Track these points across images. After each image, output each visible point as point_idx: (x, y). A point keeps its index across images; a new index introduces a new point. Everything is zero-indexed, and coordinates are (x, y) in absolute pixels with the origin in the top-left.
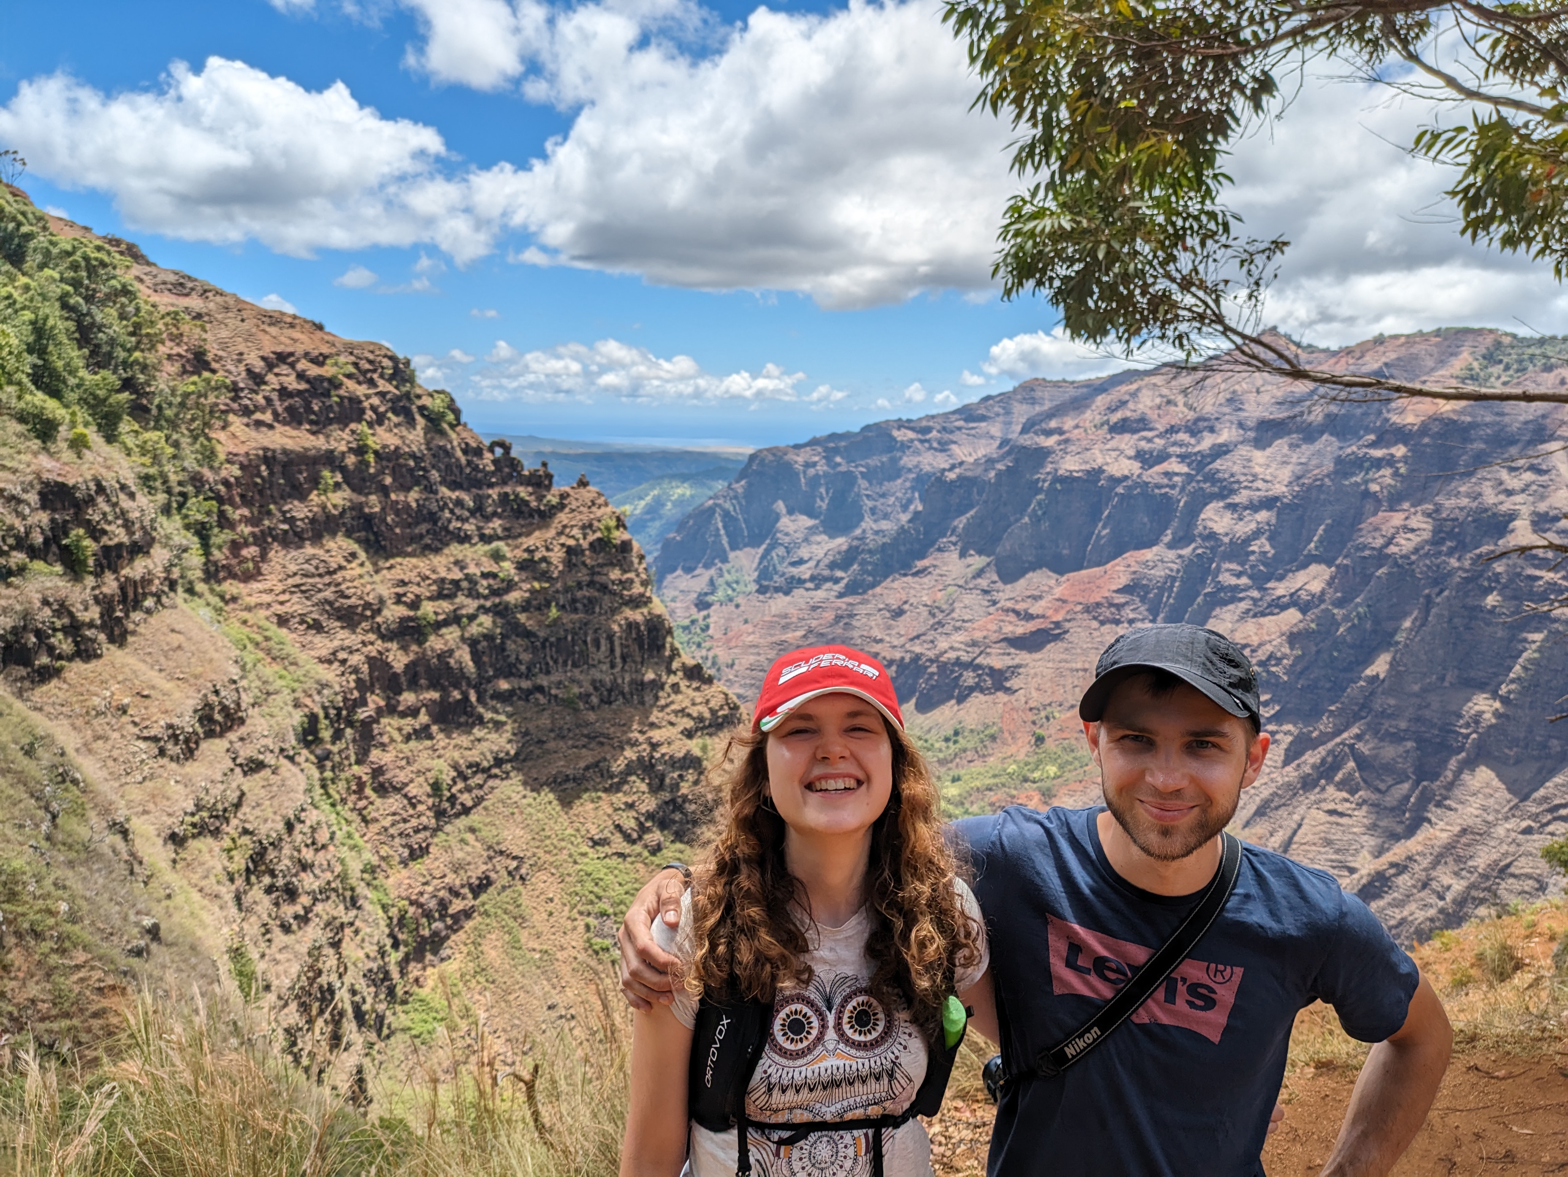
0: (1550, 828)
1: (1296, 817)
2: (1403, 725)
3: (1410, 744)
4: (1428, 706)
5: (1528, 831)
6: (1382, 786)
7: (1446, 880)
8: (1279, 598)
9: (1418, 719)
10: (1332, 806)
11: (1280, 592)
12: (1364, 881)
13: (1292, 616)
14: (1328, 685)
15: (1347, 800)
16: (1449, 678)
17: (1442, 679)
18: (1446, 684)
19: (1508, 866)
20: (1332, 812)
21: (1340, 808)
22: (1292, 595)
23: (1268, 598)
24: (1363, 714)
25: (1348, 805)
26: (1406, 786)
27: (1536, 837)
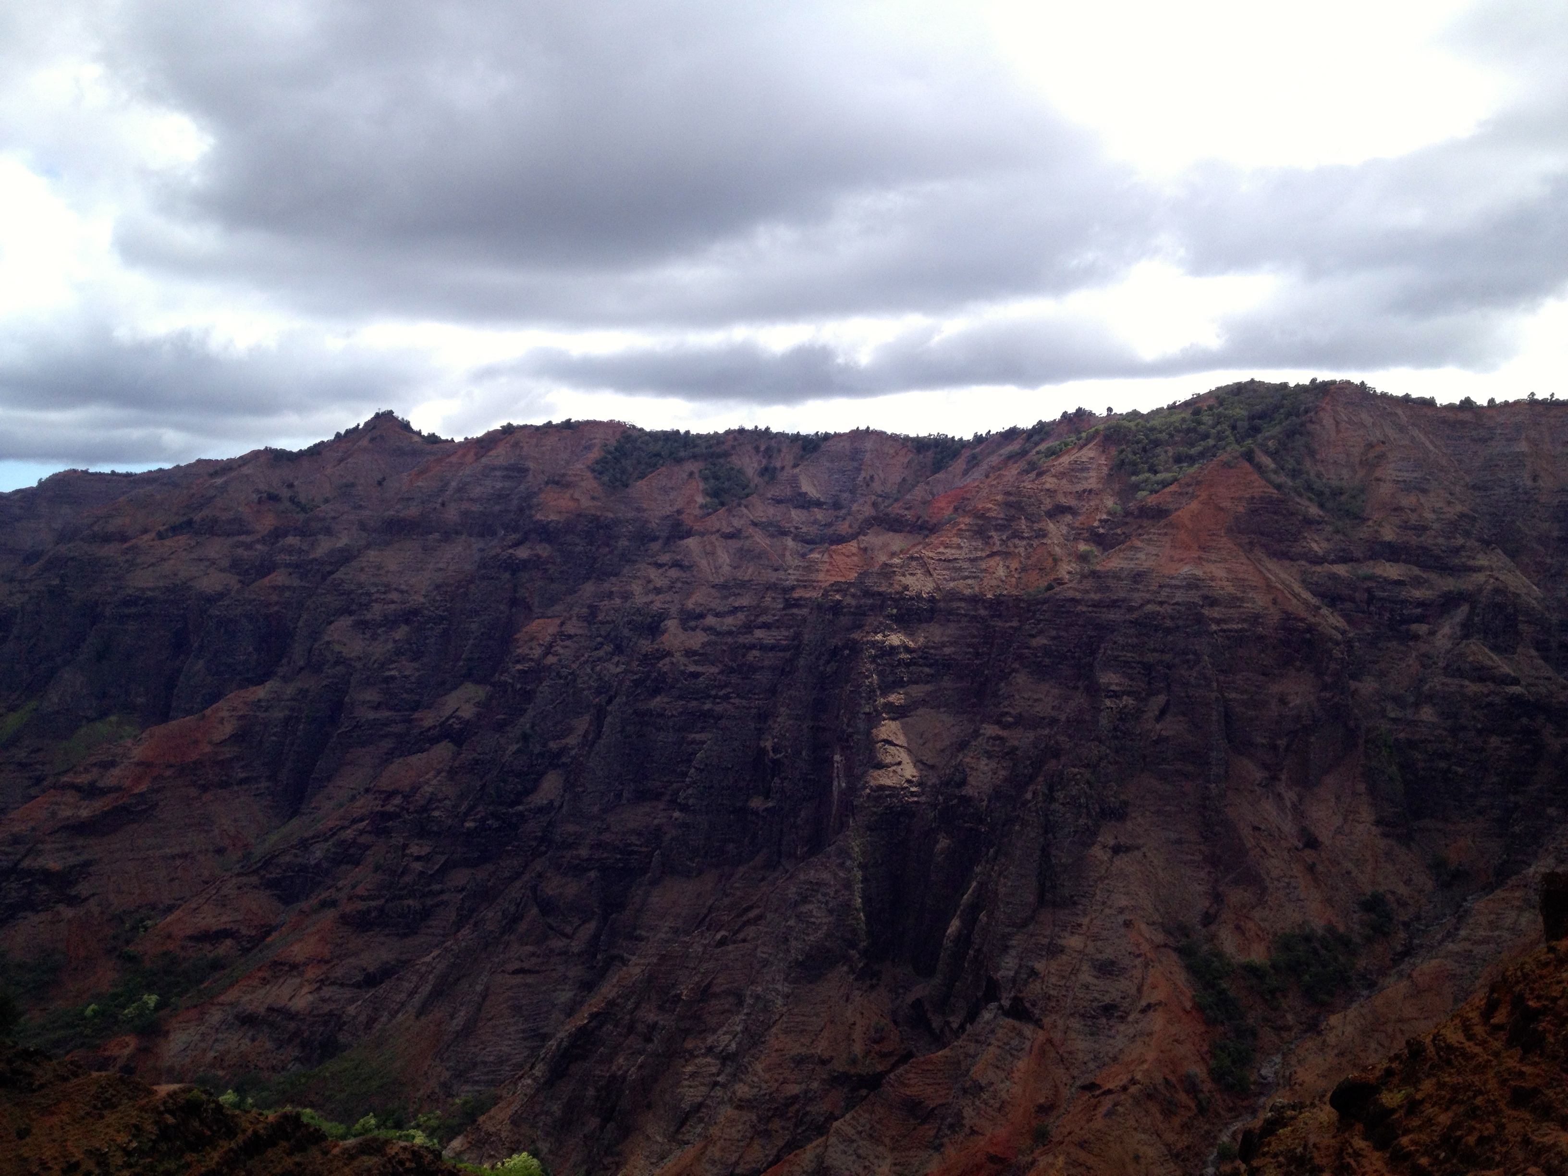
0: (741, 936)
1: (479, 988)
2: (584, 853)
3: (593, 874)
4: (608, 828)
5: (722, 942)
6: (569, 930)
7: (652, 1017)
8: (429, 729)
9: (599, 845)
10: (517, 965)
11: (428, 722)
12: (565, 1044)
13: (443, 751)
14: (496, 825)
15: (533, 954)
16: (625, 794)
17: (619, 796)
18: (624, 801)
19: (709, 986)
20: (516, 972)
21: (526, 965)
22: (442, 724)
23: (416, 731)
24: (543, 849)
25: (534, 960)
26: (592, 926)
27: (730, 948)
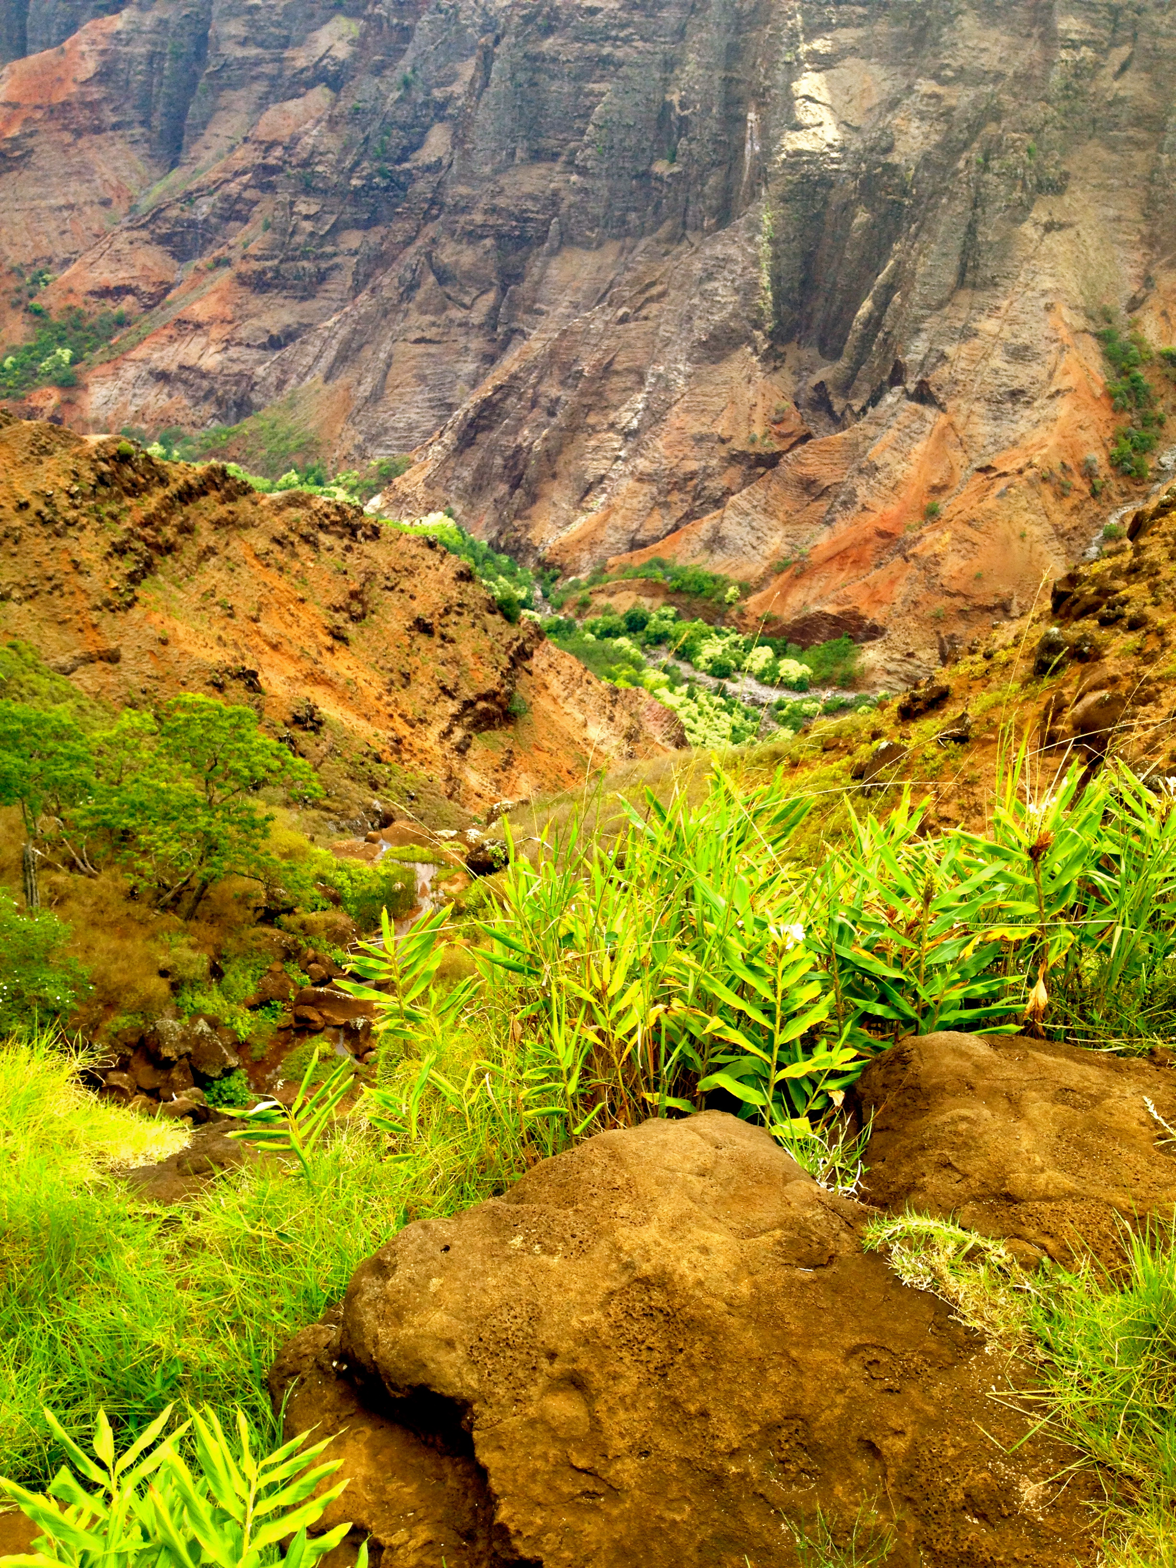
0: (644, 312)
1: (382, 355)
2: (479, 218)
3: (488, 242)
4: (501, 192)
5: (624, 320)
6: (467, 300)
7: (554, 392)
8: (302, 71)
9: (494, 210)
10: (418, 335)
11: (301, 63)
12: (471, 414)
13: (320, 96)
14: (383, 184)
15: (433, 324)
16: (519, 153)
17: (512, 155)
18: (517, 161)
19: (610, 363)
20: (418, 341)
21: (428, 335)
22: (316, 65)
23: (288, 73)
24: (434, 212)
25: (434, 330)
26: (490, 298)
27: (632, 325)
